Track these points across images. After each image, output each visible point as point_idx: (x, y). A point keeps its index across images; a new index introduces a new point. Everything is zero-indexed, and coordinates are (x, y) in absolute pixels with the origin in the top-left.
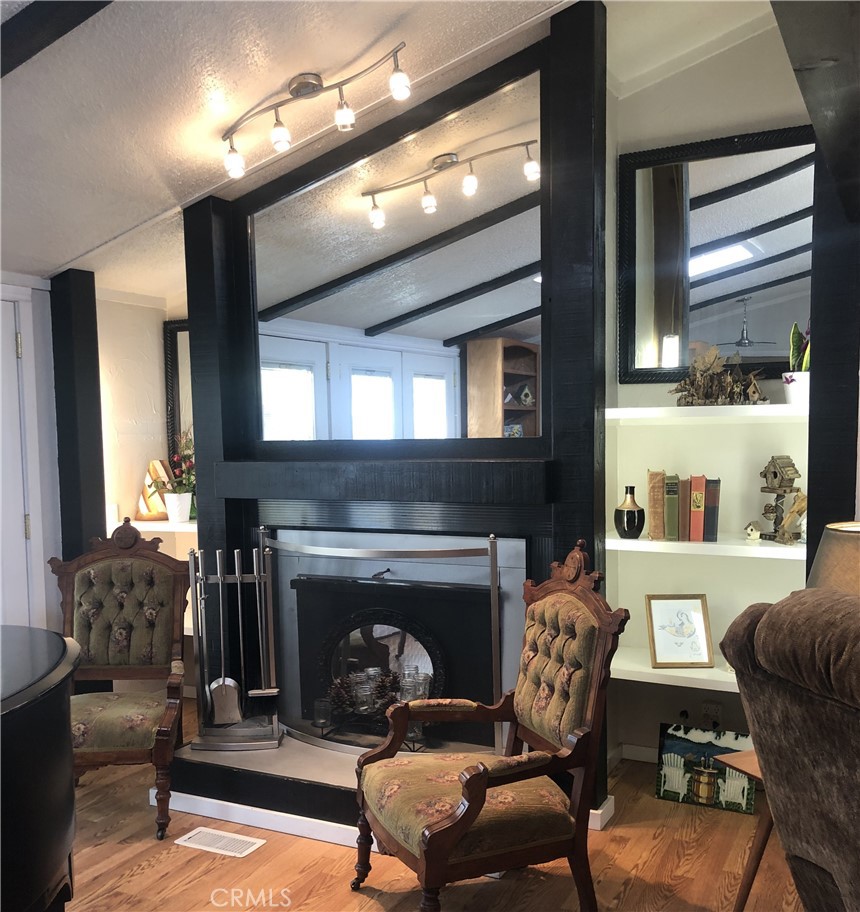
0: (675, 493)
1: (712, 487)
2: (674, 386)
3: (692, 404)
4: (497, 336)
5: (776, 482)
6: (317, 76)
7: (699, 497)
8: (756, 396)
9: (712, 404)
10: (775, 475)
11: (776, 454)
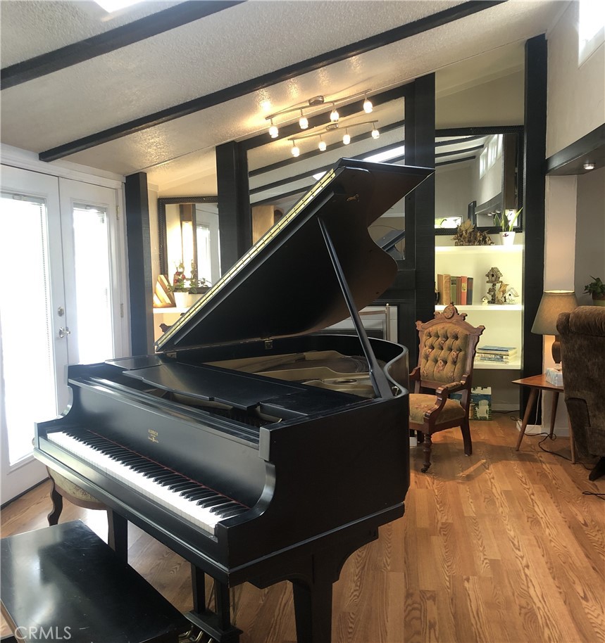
0: (455, 284)
1: (470, 280)
2: (453, 237)
3: (463, 245)
4: (271, 205)
5: (493, 278)
6: (322, 97)
7: (465, 285)
8: (490, 242)
9: (472, 245)
10: (493, 275)
11: (493, 267)
